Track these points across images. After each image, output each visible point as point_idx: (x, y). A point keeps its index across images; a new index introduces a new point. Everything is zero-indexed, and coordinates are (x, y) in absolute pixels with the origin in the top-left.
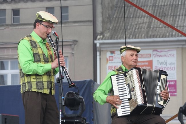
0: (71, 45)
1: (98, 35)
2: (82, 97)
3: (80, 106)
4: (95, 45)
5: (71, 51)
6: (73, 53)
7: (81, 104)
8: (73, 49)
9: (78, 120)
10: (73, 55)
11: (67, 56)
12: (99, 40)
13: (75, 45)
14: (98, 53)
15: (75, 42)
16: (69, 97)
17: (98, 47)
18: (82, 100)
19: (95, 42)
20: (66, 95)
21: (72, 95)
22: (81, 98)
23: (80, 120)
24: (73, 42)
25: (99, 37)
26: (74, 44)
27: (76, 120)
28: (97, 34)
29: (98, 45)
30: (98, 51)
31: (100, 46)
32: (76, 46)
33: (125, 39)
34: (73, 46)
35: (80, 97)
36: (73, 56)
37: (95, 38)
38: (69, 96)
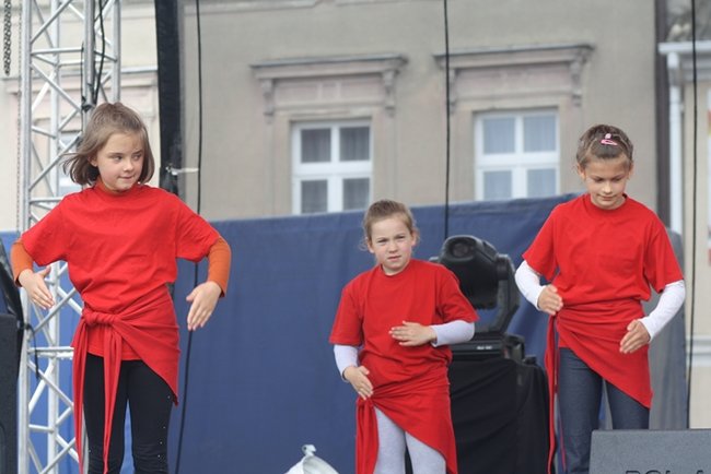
0: (567, 63)
1: (673, 23)
2: (506, 256)
3: (500, 292)
4: (661, 61)
5: (567, 87)
6: (578, 92)
7: (501, 283)
8: (576, 79)
9: (489, 348)
10: (576, 101)
11: (555, 108)
12: (677, 39)
13: (584, 61)
14: (674, 94)
15: (584, 51)
16: (454, 256)
17: (673, 70)
18: (504, 268)
19: (664, 48)
20: (443, 248)
21: (466, 250)
22: (502, 261)
23: (497, 347)
24: (576, 50)
25: (676, 29)
26: (580, 59)
27: (481, 345)
28: (670, 20)
29: (673, 62)
30: (675, 84)
31: (681, 64)
32: (588, 65)
33: (694, 41)
34: (575, 67)
35: (501, 256)
36: (578, 105)
37: (662, 34)
38: (456, 253)
